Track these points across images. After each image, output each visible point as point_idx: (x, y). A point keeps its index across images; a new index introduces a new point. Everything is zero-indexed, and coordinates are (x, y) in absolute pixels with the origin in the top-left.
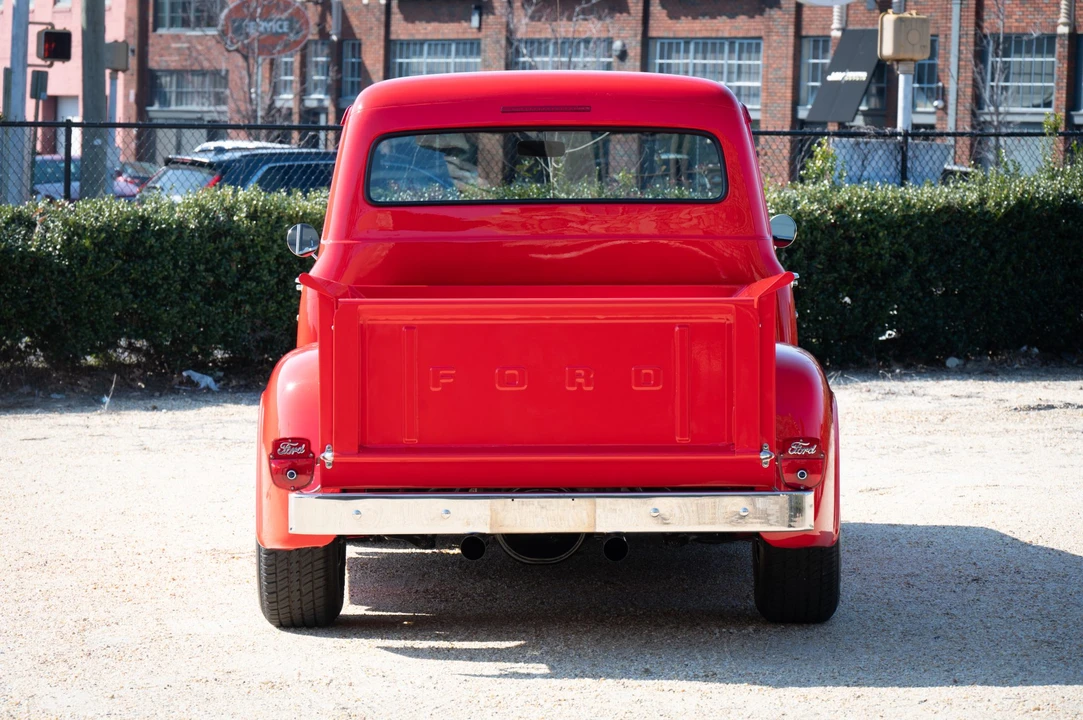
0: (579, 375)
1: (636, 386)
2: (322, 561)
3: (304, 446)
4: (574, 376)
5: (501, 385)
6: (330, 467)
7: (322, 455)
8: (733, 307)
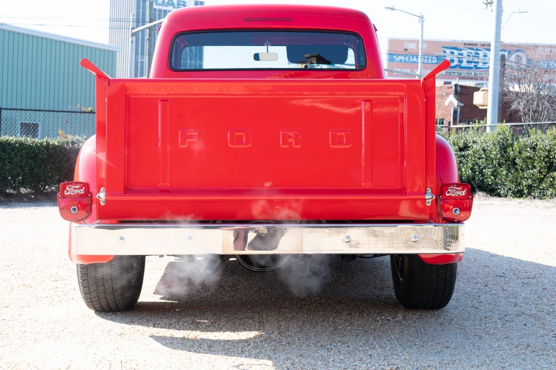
0: (290, 137)
1: (332, 145)
2: (117, 265)
3: (84, 188)
4: (286, 137)
5: (232, 144)
6: (104, 204)
7: (98, 195)
8: (405, 85)
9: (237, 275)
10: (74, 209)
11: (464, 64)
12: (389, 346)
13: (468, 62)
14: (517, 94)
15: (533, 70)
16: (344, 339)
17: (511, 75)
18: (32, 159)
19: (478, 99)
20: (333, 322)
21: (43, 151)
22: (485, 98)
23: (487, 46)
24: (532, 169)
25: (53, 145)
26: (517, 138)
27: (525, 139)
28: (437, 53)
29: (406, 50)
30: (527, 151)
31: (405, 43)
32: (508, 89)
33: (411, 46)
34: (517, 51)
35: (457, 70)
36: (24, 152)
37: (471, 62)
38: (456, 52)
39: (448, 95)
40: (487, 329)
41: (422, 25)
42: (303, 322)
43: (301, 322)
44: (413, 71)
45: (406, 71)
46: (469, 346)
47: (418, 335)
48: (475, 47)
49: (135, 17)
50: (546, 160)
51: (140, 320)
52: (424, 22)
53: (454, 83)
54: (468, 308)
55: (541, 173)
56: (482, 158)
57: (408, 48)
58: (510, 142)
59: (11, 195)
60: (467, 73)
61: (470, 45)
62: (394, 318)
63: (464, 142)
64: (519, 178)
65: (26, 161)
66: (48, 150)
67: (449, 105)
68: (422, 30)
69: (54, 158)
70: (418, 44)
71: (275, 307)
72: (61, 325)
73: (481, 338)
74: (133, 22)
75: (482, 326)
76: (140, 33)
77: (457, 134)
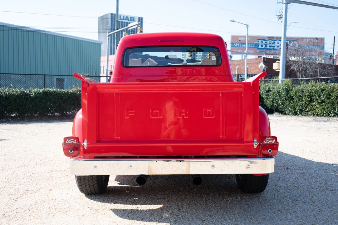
0: (183, 112)
1: (205, 116)
3: (76, 140)
4: (181, 113)
5: (152, 116)
6: (86, 149)
7: (83, 143)
8: (243, 85)
10: (71, 151)
11: (268, 47)
12: (234, 218)
13: (270, 46)
14: (294, 61)
15: (301, 50)
16: (211, 213)
17: (290, 52)
18: (60, 99)
19: (275, 66)
20: (205, 201)
21: (65, 95)
22: (279, 66)
23: (279, 39)
24: (302, 102)
25: (71, 92)
26: (295, 87)
27: (298, 87)
28: (255, 42)
29: (240, 41)
30: (299, 93)
31: (239, 38)
32: (289, 59)
33: (243, 39)
34: (294, 41)
35: (264, 51)
36: (56, 96)
37: (271, 46)
38: (264, 42)
39: (260, 62)
40: (284, 206)
41: (248, 29)
42: (190, 201)
43: (189, 201)
44: (243, 51)
45: (240, 51)
46: (276, 218)
47: (249, 210)
48: (273, 39)
49: (110, 27)
50: (309, 97)
52: (249, 27)
53: (263, 57)
54: (274, 191)
55: (306, 103)
56: (277, 96)
57: (241, 40)
58: (291, 88)
59: (50, 116)
60: (269, 52)
61: (271, 38)
62: (236, 199)
63: (268, 88)
64: (295, 106)
65: (58, 100)
66: (68, 95)
67: (260, 67)
68: (248, 31)
69: (71, 99)
70: (246, 38)
71: (176, 191)
72: (68, 203)
73: (282, 212)
74: (109, 29)
75: (282, 204)
76: (113, 34)
77: (265, 84)
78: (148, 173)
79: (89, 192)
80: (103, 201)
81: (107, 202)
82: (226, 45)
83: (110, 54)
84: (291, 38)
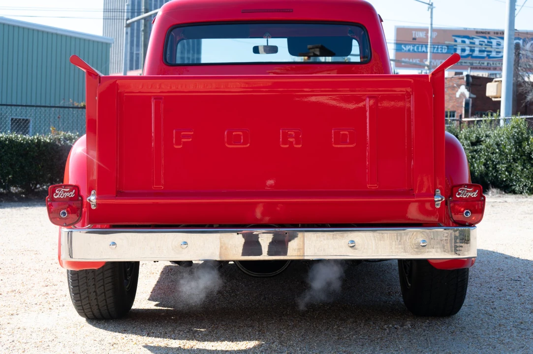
0: (291, 136)
1: (335, 144)
2: (110, 271)
3: (74, 191)
4: (286, 136)
5: (229, 144)
6: (95, 208)
7: (88, 198)
8: (412, 81)
9: (236, 279)
10: (64, 213)
11: (476, 53)
13: (480, 51)
16: (349, 349)
17: (526, 65)
18: (22, 157)
19: (491, 90)
20: (337, 330)
21: (34, 148)
22: (499, 89)
23: (500, 34)
25: (45, 142)
28: (446, 42)
29: (414, 39)
31: (414, 32)
32: (523, 79)
33: (421, 35)
34: (532, 39)
35: (469, 60)
36: (14, 149)
37: (483, 51)
38: (467, 41)
39: (459, 86)
40: (502, 338)
41: (432, 13)
42: (305, 330)
43: (303, 330)
44: (421, 61)
45: (414, 61)
47: (428, 344)
48: (487, 36)
49: (130, 8)
51: (133, 328)
52: (434, 10)
53: (465, 73)
54: (481, 315)
56: (496, 153)
57: (417, 37)
58: (525, 135)
60: (479, 63)
61: (482, 33)
62: (402, 326)
63: (476, 137)
65: (17, 159)
66: (39, 148)
67: (460, 96)
68: (432, 17)
69: (45, 156)
70: (427, 33)
71: (276, 315)
72: (51, 334)
73: (495, 348)
74: (127, 12)
75: (496, 335)
76: (136, 23)
77: (469, 127)
78: (220, 257)
79: (96, 312)
80: (125, 330)
81: (133, 333)
82: (382, 21)
83: (128, 68)
84: (527, 33)
